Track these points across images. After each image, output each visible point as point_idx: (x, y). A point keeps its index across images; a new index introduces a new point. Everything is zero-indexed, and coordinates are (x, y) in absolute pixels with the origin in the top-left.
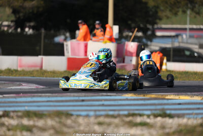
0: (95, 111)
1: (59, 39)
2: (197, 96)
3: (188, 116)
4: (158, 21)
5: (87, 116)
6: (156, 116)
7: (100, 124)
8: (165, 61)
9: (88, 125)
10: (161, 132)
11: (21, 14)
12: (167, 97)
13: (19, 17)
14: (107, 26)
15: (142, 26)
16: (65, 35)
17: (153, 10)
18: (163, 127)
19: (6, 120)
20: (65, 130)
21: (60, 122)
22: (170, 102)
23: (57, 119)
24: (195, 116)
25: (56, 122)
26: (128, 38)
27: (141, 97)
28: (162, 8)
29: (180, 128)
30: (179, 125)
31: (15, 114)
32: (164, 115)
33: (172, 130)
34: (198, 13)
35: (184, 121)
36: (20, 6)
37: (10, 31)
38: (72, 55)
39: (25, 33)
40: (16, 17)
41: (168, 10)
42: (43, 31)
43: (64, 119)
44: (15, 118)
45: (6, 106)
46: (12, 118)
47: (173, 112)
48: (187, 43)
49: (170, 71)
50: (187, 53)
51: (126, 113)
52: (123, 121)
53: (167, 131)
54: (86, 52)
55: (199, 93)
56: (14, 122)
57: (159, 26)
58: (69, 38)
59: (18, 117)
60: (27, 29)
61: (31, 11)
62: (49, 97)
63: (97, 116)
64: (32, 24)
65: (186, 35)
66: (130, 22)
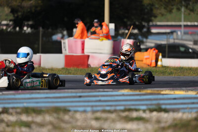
0: (92, 106)
1: (57, 37)
2: (192, 90)
3: (183, 111)
4: (153, 18)
5: (85, 111)
6: (151, 111)
7: (97, 119)
8: (160, 57)
9: (85, 121)
10: (156, 126)
11: (20, 14)
12: (162, 93)
13: (18, 17)
14: (103, 23)
15: (137, 23)
16: (62, 33)
17: (148, 8)
18: (158, 121)
19: (5, 117)
20: (63, 125)
21: (58, 118)
22: (165, 97)
23: (55, 115)
24: (190, 110)
25: (54, 117)
26: (123, 36)
27: (137, 92)
28: (157, 6)
29: (175, 122)
30: (175, 119)
31: (14, 110)
32: (160, 110)
33: (167, 124)
34: (192, 10)
35: (179, 115)
36: (18, 6)
37: (9, 30)
38: (69, 53)
39: (23, 32)
40: (14, 16)
41: (163, 7)
42: (41, 29)
43: (61, 115)
44: (14, 114)
45: (5, 103)
46: (11, 114)
47: (168, 107)
48: (182, 39)
49: (165, 67)
50: (182, 49)
51: (122, 108)
52: (119, 116)
53: (162, 125)
54: (83, 49)
55: (193, 88)
56: (12, 118)
57: (154, 23)
58: (66, 36)
59: (17, 113)
60: (25, 28)
61: (29, 10)
62: (47, 93)
63: (94, 112)
64: (30, 23)
65: (181, 32)
66: (125, 20)
